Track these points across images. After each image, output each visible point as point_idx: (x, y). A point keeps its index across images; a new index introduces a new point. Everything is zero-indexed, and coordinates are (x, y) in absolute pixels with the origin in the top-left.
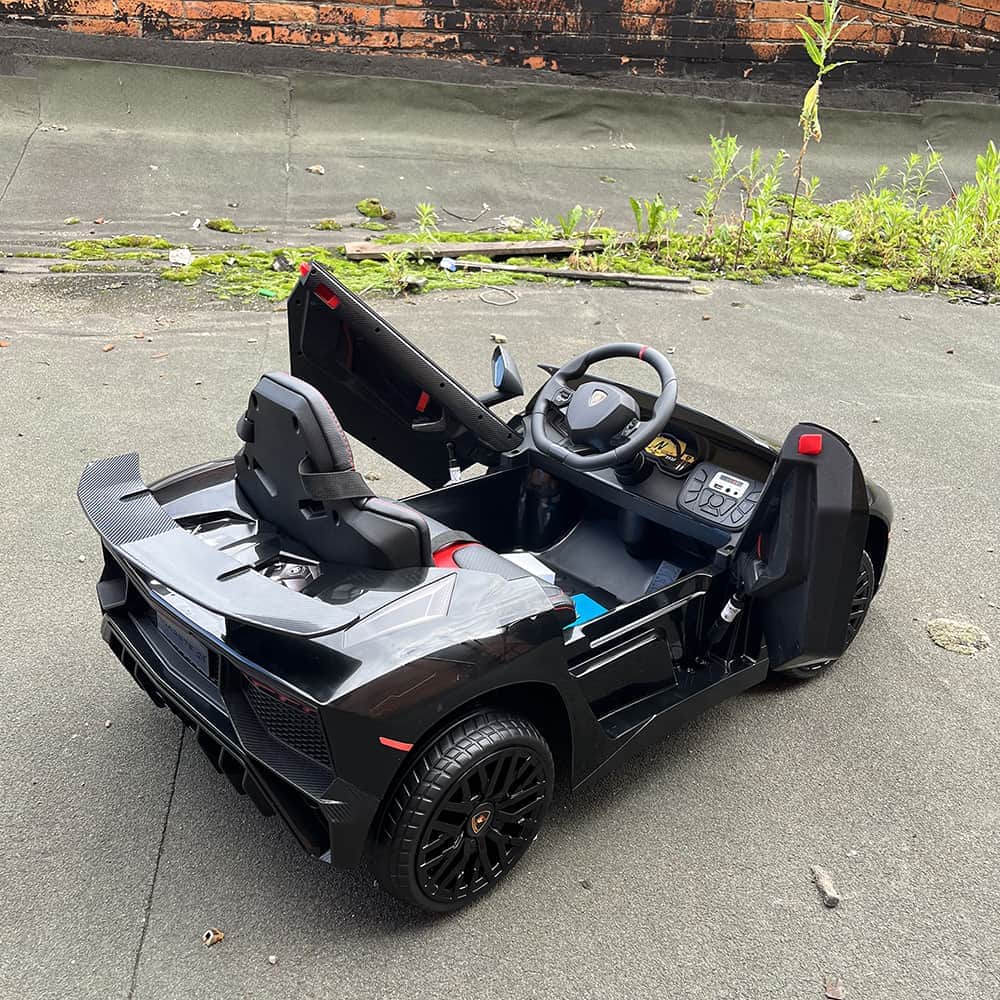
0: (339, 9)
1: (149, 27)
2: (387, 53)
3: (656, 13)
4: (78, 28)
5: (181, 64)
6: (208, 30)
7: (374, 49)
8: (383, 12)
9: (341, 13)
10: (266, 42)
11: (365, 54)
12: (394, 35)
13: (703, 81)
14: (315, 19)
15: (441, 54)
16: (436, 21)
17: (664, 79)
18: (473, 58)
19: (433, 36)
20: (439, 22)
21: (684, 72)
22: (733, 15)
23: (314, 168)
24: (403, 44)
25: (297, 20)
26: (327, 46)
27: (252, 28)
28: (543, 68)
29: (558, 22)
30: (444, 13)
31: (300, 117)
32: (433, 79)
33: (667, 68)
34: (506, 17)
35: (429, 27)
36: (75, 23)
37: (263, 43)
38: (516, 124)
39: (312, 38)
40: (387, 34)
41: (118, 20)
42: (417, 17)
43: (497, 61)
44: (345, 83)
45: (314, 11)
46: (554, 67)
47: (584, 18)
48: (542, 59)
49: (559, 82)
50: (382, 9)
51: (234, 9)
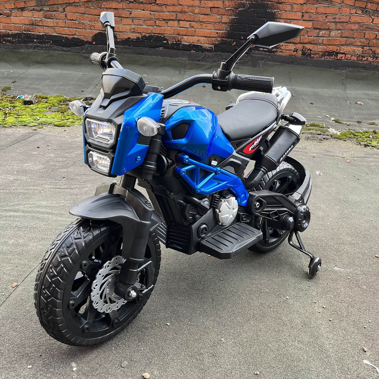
1: (304, 54)
4: (281, 54)
6: (323, 55)
9: (371, 50)
11: (376, 64)
14: (361, 52)
23: (359, 103)
25: (355, 52)
26: (363, 61)
27: (338, 55)
31: (347, 85)
36: (280, 52)
39: (359, 58)
41: (294, 51)
45: (361, 49)
51: (334, 48)
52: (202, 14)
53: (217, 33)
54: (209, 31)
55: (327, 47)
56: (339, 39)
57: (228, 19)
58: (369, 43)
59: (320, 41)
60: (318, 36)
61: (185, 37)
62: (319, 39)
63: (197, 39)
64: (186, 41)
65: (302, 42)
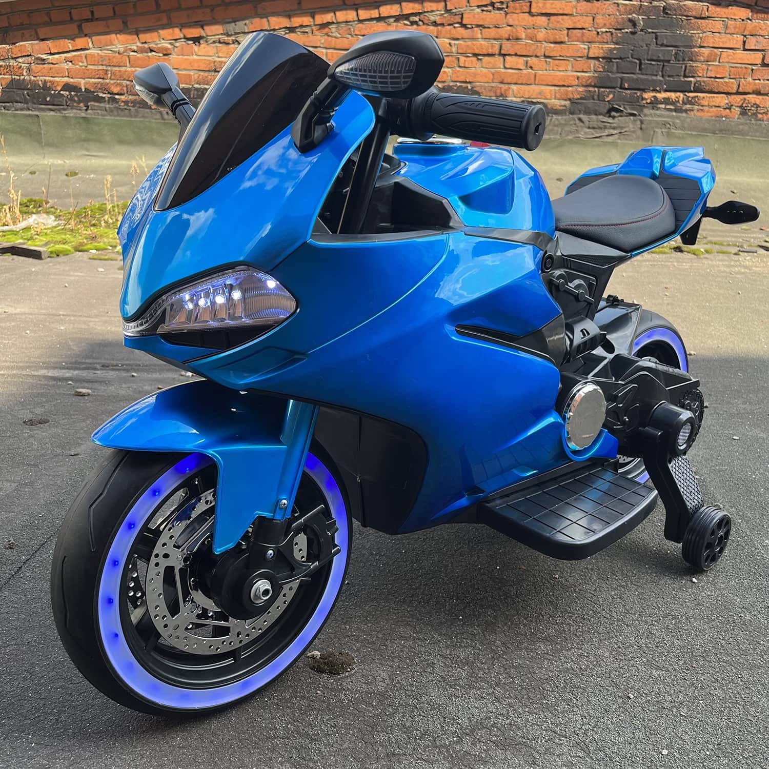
1: (744, 113)
4: (699, 114)
36: (698, 110)
41: (725, 109)
52: (551, 43)
53: (578, 78)
54: (562, 73)
57: (601, 51)
61: (514, 87)
63: (538, 91)
64: (517, 94)
65: (742, 91)
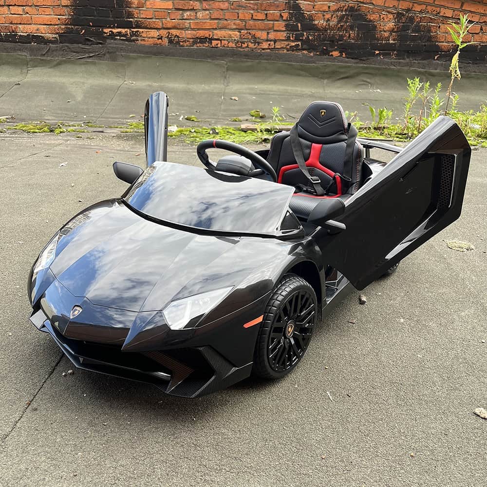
0: (249, 33)
1: (171, 42)
2: (269, 51)
3: (392, 31)
4: (143, 43)
5: (183, 57)
6: (195, 43)
7: (264, 49)
8: (268, 33)
9: (250, 34)
10: (218, 47)
11: (259, 51)
12: (272, 43)
13: (414, 61)
14: (239, 37)
15: (293, 51)
16: (291, 37)
17: (396, 61)
18: (307, 52)
19: (290, 43)
20: (293, 37)
21: (406, 57)
22: (429, 31)
23: (233, 98)
24: (276, 47)
25: (231, 37)
26: (244, 48)
27: (213, 41)
28: (339, 56)
29: (346, 36)
30: (295, 33)
31: (230, 78)
32: (289, 61)
33: (397, 55)
34: (323, 34)
35: (288, 39)
36: (141, 40)
37: (217, 48)
38: (325, 81)
39: (238, 45)
40: (269, 42)
41: (158, 39)
42: (283, 35)
43: (318, 53)
44: (250, 64)
45: (238, 34)
46: (344, 56)
47: (358, 35)
48: (338, 52)
49: (346, 62)
50: (268, 32)
51: (205, 34)
53: (59, 19)
54: (48, 16)
55: (197, 32)
56: (209, 22)
57: (69, 1)
58: (245, 25)
59: (187, 25)
60: (183, 19)
61: (20, 26)
62: (185, 22)
63: (36, 28)
64: (23, 30)
65: (166, 27)
